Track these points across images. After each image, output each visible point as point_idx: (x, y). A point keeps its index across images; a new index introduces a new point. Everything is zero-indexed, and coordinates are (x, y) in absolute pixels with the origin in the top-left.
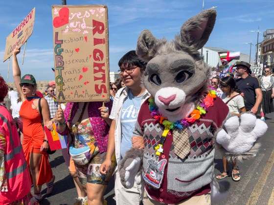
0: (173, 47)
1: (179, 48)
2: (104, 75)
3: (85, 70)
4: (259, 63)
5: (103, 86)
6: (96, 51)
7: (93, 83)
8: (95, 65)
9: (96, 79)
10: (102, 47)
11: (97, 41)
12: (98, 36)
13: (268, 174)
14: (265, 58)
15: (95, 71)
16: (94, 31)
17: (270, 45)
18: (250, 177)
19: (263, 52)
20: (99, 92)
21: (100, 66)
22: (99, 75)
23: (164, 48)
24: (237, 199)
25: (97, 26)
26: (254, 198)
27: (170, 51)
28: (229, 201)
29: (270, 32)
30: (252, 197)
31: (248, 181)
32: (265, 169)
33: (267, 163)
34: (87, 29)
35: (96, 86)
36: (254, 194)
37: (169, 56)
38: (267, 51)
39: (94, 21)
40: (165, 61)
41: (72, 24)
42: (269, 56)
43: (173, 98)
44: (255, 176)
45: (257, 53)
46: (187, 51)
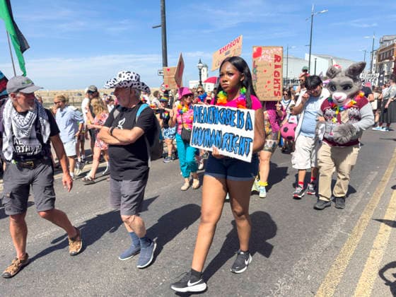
0: (344, 75)
1: (346, 75)
2: (279, 86)
3: (269, 82)
4: (374, 72)
5: (278, 92)
6: (275, 72)
7: (273, 90)
8: (275, 79)
9: (275, 88)
10: (278, 69)
11: (276, 67)
12: (277, 63)
13: (381, 195)
14: (381, 66)
15: (275, 83)
16: (275, 61)
17: (387, 53)
18: (360, 197)
19: (379, 60)
20: (276, 95)
21: (277, 80)
22: (277, 85)
23: (340, 74)
24: (344, 221)
25: (277, 58)
26: (364, 221)
27: (342, 76)
28: (335, 223)
29: (387, 38)
30: (362, 219)
31: (358, 201)
32: (377, 189)
33: (381, 182)
34: (271, 59)
35: (275, 92)
36: (364, 215)
37: (341, 79)
38: (383, 59)
39: (276, 56)
40: (339, 81)
41: (263, 57)
42: (385, 65)
43: (340, 97)
44: (366, 196)
45: (372, 61)
46: (351, 77)
